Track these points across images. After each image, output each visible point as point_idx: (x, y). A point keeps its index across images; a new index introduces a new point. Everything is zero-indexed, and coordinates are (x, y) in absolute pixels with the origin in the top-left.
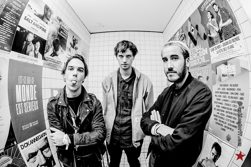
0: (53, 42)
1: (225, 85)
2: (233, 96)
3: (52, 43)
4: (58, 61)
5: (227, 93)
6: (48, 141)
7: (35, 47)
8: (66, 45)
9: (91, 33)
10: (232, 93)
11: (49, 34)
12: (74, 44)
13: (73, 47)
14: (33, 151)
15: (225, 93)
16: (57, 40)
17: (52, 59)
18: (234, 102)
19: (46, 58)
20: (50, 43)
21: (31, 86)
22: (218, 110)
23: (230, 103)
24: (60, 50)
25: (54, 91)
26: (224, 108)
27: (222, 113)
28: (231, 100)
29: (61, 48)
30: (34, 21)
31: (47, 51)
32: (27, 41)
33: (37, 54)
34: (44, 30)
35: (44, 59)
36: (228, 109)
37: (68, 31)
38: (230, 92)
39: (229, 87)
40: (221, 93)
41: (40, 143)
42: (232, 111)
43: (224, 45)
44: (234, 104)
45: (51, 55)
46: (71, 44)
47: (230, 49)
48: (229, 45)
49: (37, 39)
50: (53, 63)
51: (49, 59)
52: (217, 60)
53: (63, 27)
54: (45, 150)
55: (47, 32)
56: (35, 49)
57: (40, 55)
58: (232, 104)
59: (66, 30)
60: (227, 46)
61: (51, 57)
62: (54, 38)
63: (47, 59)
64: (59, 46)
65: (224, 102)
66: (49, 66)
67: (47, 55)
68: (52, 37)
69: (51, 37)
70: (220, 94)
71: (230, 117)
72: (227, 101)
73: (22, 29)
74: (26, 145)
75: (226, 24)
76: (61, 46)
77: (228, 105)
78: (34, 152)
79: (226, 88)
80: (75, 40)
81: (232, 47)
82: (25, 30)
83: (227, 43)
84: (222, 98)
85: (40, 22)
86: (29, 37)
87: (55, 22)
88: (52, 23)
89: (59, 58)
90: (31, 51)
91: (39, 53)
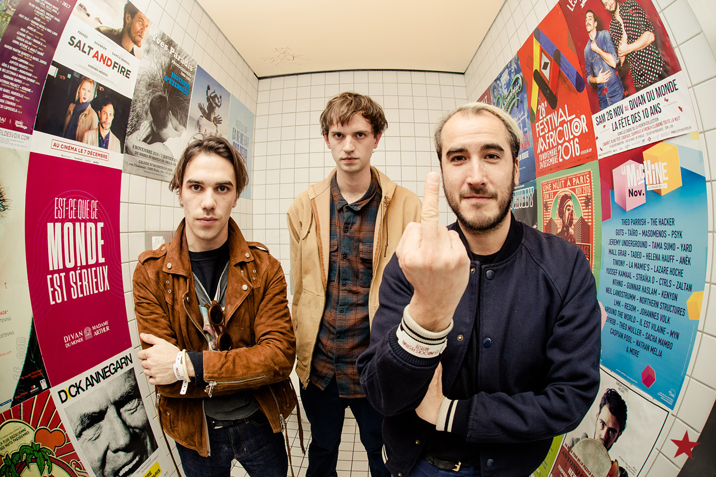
0: (151, 105)
1: (637, 222)
2: (661, 252)
3: (147, 107)
4: (165, 157)
5: (644, 245)
6: (135, 380)
7: (100, 119)
8: (187, 111)
9: (259, 78)
10: (658, 246)
11: (138, 82)
12: (211, 108)
13: (208, 118)
14: (94, 408)
15: (636, 244)
16: (161, 97)
17: (149, 152)
18: (664, 270)
19: (130, 146)
20: (141, 106)
21: (90, 225)
22: (618, 293)
23: (651, 274)
24: (170, 125)
25: (154, 238)
26: (633, 287)
27: (630, 302)
28: (653, 264)
29: (172, 122)
30: (96, 48)
31: (135, 129)
32: (78, 103)
33: (107, 136)
34: (126, 73)
35: (125, 149)
36: (645, 290)
37: (192, 73)
38: (650, 240)
39: (649, 227)
40: (625, 243)
41: (114, 386)
42: (658, 298)
43: (633, 105)
44: (663, 276)
45: (145, 140)
46: (201, 108)
47: (651, 118)
48: (648, 105)
49: (105, 96)
50: (150, 161)
51: (140, 151)
52: (615, 148)
53: (178, 62)
54: (128, 406)
55: (134, 76)
56: (101, 124)
57: (114, 141)
58: (658, 276)
59: (187, 69)
60: (641, 108)
61: (145, 146)
62: (153, 92)
63: (133, 150)
64: (167, 114)
65: (634, 271)
66: (141, 171)
67: (135, 139)
68: (148, 89)
69: (144, 90)
70: (624, 248)
71: (652, 315)
72: (642, 266)
73: (63, 70)
74: (73, 390)
75: (637, 45)
76: (174, 114)
77: (646, 279)
78: (96, 409)
79: (640, 228)
80: (213, 98)
81: (656, 110)
82: (72, 72)
83: (642, 100)
84: (628, 259)
85: (111, 49)
86: (83, 92)
87: (155, 48)
88: (148, 51)
89: (167, 148)
90: (90, 129)
91: (112, 135)
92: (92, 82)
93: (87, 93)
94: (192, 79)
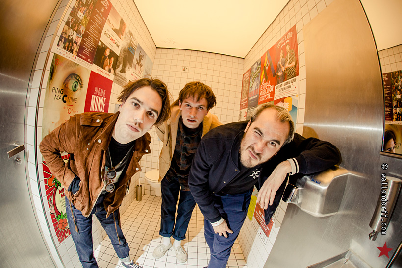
0: (123, 58)
4: (124, 78)
7: (110, 62)
9: (157, 48)
11: (121, 50)
12: (140, 60)
17: (121, 76)
21: (103, 98)
30: (111, 36)
32: (105, 55)
37: (136, 46)
43: (285, 85)
45: (120, 71)
46: (137, 60)
47: (288, 89)
48: (288, 85)
49: (112, 54)
50: (120, 79)
52: (278, 97)
53: (133, 42)
55: (120, 47)
56: (110, 64)
57: (112, 71)
61: (120, 73)
63: (117, 75)
67: (118, 70)
69: (122, 52)
75: (290, 65)
80: (141, 56)
81: (290, 87)
82: (104, 44)
85: (115, 37)
86: (106, 52)
87: (127, 36)
88: (125, 38)
89: (125, 75)
90: (107, 65)
91: (112, 69)
92: (109, 49)
93: (108, 53)
94: (136, 49)
